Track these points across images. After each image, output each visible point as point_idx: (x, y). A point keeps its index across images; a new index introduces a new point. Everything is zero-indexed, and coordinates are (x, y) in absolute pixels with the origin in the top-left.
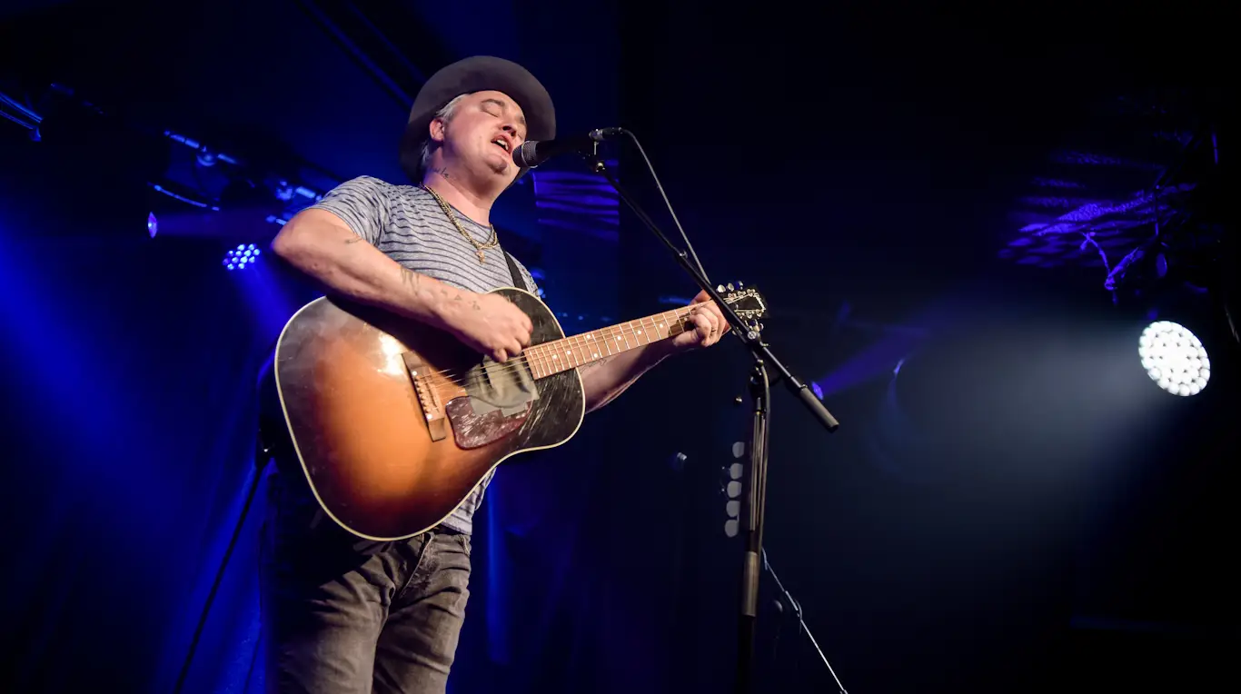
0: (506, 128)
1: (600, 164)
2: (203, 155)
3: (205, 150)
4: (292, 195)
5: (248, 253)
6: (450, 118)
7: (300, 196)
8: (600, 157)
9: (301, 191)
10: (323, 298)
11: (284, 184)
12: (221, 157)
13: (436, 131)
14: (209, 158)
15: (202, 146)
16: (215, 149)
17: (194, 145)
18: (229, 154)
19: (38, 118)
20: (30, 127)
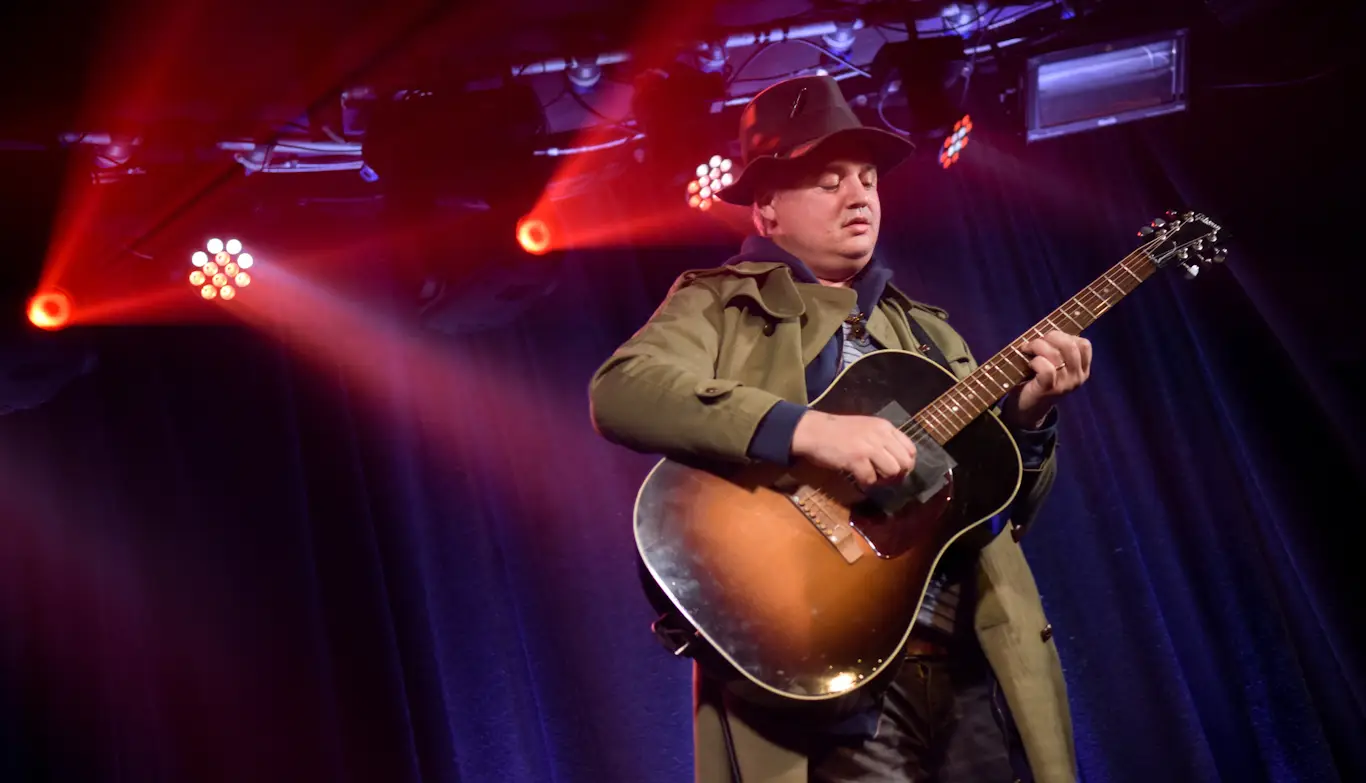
2: (576, 73)
3: (575, 65)
4: (724, 55)
5: (714, 174)
7: (736, 50)
9: (733, 42)
10: (663, 460)
11: (705, 47)
12: (601, 61)
14: (586, 73)
15: (568, 61)
16: (587, 56)
17: (558, 66)
18: (609, 51)
19: (356, 149)
20: (358, 165)
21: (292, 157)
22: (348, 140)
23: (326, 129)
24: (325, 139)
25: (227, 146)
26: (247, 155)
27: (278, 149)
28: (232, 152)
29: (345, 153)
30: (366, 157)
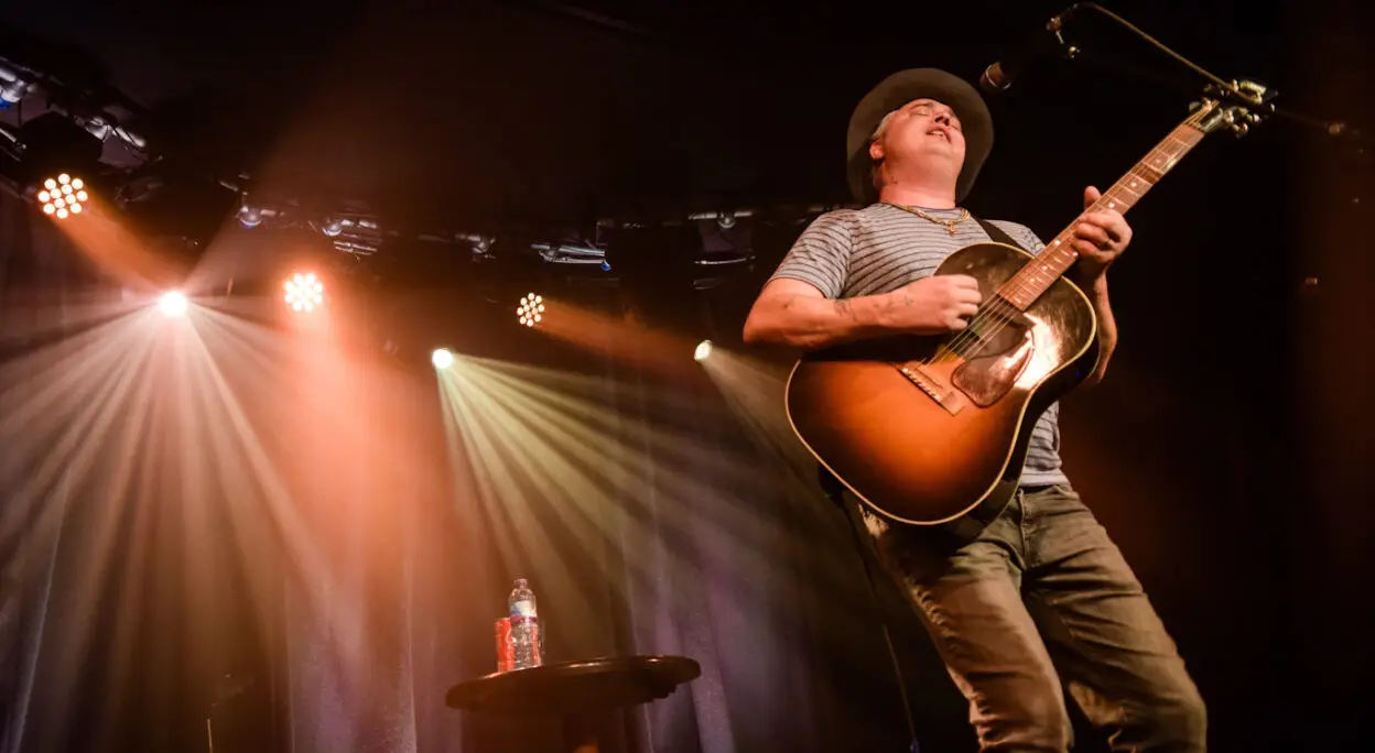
0: (937, 120)
1: (1073, 49)
2: (722, 220)
3: (722, 216)
6: (884, 135)
8: (1069, 43)
12: (737, 215)
13: (876, 152)
14: (727, 220)
15: (718, 213)
16: (729, 211)
17: (712, 216)
18: (743, 210)
19: (601, 253)
20: (599, 262)
21: (567, 255)
22: (598, 248)
23: (587, 241)
24: (586, 246)
25: (535, 246)
26: (544, 251)
27: (562, 250)
28: (537, 251)
29: (595, 255)
30: (607, 257)
